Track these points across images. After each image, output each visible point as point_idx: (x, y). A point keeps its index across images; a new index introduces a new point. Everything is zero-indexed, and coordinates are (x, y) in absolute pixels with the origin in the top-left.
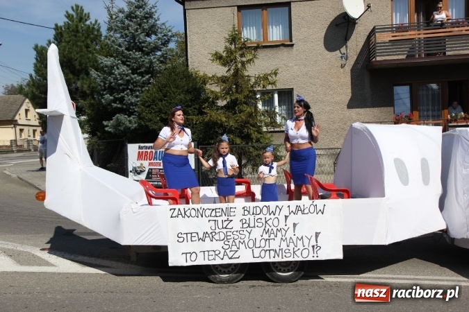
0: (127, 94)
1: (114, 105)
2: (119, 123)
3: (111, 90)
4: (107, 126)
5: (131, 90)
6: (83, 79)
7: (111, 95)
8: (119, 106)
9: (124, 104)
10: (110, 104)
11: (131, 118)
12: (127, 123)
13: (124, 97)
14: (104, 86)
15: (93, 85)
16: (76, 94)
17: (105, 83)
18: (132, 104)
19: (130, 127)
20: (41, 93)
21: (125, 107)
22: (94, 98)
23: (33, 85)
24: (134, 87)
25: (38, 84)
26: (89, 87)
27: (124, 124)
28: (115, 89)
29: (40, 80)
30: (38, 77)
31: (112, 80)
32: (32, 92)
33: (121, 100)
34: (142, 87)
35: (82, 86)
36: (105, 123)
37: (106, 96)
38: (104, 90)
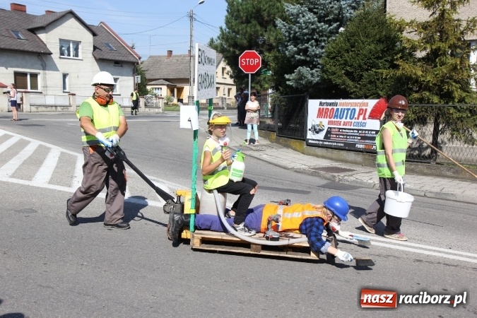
0: (311, 45)
1: (298, 57)
2: (301, 77)
3: (296, 40)
4: (289, 80)
5: (316, 40)
6: (270, 30)
7: (295, 46)
8: (302, 58)
9: (308, 56)
10: (293, 57)
11: (314, 71)
12: (309, 76)
13: (308, 48)
14: (289, 36)
15: (279, 36)
16: (262, 46)
17: (290, 33)
18: (316, 55)
19: (312, 82)
20: (229, 46)
21: (308, 59)
22: (279, 51)
23: (223, 38)
24: (320, 36)
25: (228, 36)
26: (276, 39)
27: (305, 77)
28: (299, 39)
29: (229, 33)
30: (227, 30)
31: (297, 30)
32: (222, 45)
33: (305, 51)
34: (328, 37)
35: (269, 38)
36: (287, 76)
37: (289, 48)
38: (288, 41)
